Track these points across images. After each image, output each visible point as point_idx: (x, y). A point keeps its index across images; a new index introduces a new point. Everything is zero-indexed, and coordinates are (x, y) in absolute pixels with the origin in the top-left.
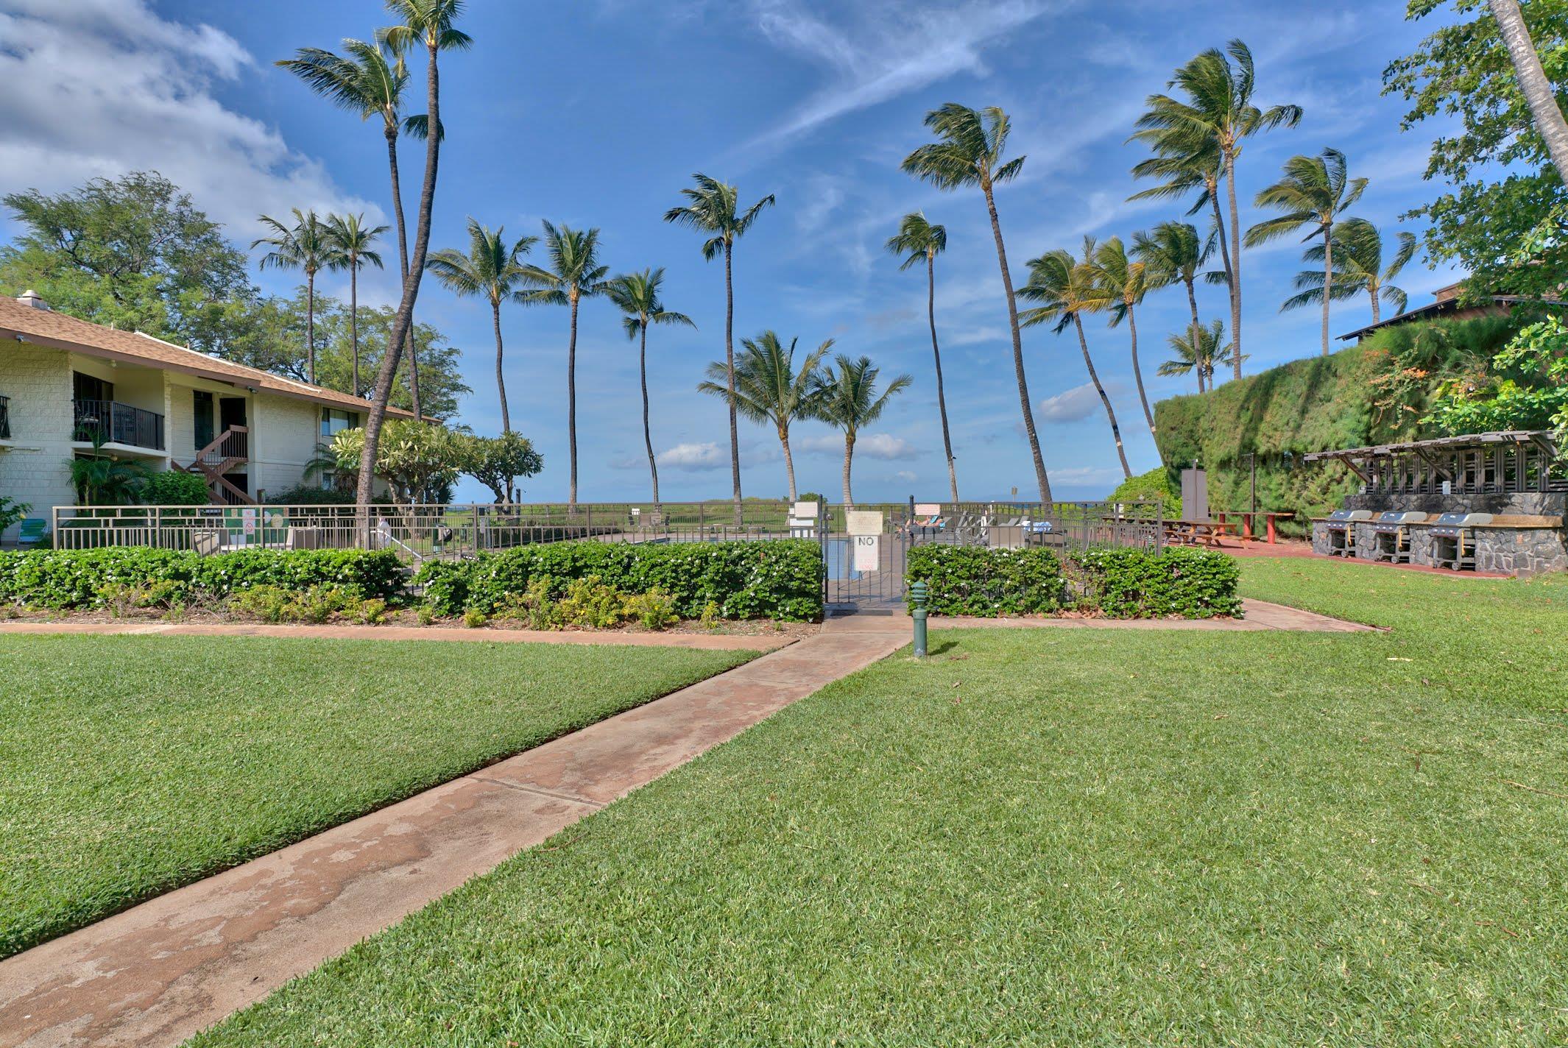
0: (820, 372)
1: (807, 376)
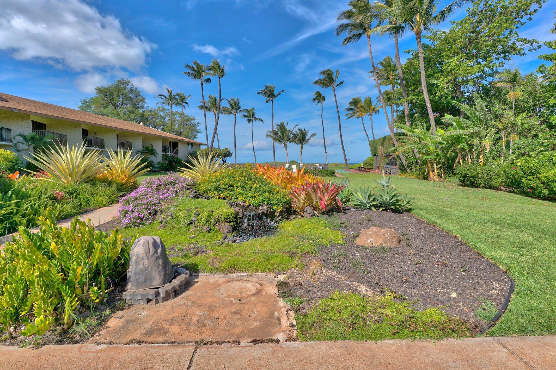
0: (294, 132)
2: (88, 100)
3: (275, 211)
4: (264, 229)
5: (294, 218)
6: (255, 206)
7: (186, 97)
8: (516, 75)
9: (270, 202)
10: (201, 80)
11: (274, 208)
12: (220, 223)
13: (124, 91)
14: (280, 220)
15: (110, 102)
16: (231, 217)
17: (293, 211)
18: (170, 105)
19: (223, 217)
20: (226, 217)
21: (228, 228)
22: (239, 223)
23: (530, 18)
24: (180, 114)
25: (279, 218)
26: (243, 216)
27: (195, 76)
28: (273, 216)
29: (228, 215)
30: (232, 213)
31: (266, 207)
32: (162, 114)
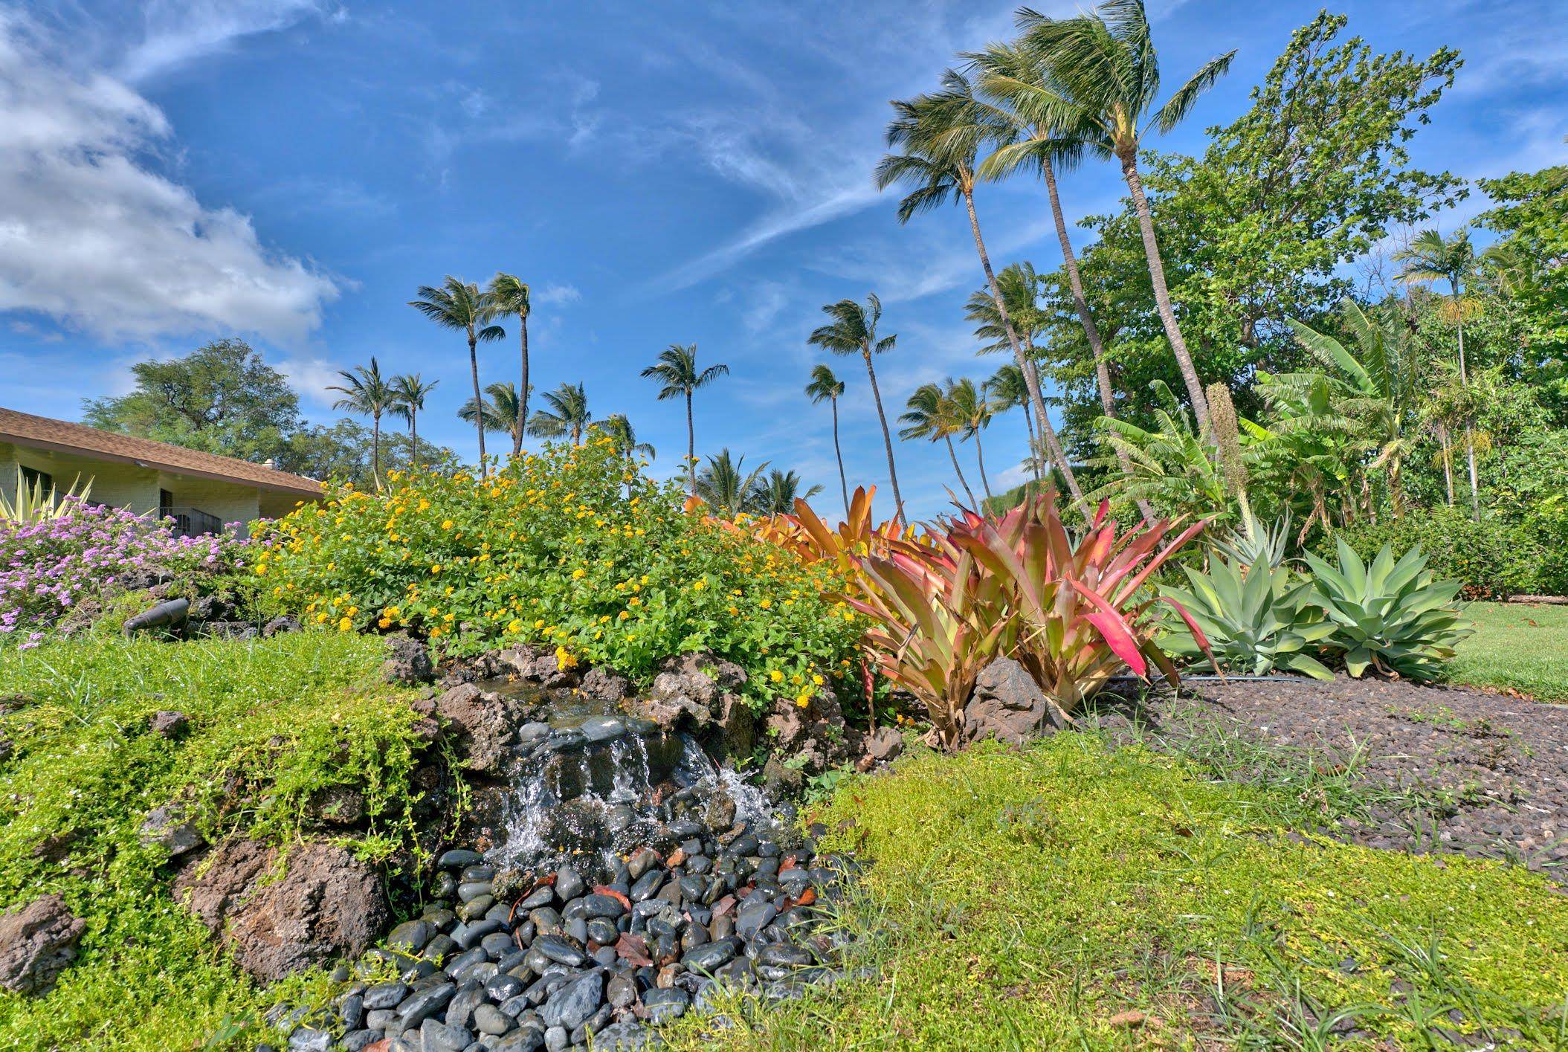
0: (759, 484)
1: (751, 485)
2: (107, 405)
3: (771, 709)
4: (698, 864)
5: (895, 751)
6: (622, 673)
7: (424, 387)
8: (1462, 248)
9: (728, 641)
10: (470, 330)
11: (760, 683)
12: (247, 848)
13: (226, 375)
14: (810, 769)
15: (184, 410)
16: (373, 772)
17: (877, 703)
18: (373, 413)
19: (286, 783)
20: (319, 780)
21: (316, 899)
22: (467, 825)
23: (1424, 116)
24: (406, 442)
25: (802, 758)
26: (503, 761)
27: (449, 317)
28: (754, 744)
29: (343, 758)
30: (386, 731)
31: (704, 679)
32: (349, 443)
